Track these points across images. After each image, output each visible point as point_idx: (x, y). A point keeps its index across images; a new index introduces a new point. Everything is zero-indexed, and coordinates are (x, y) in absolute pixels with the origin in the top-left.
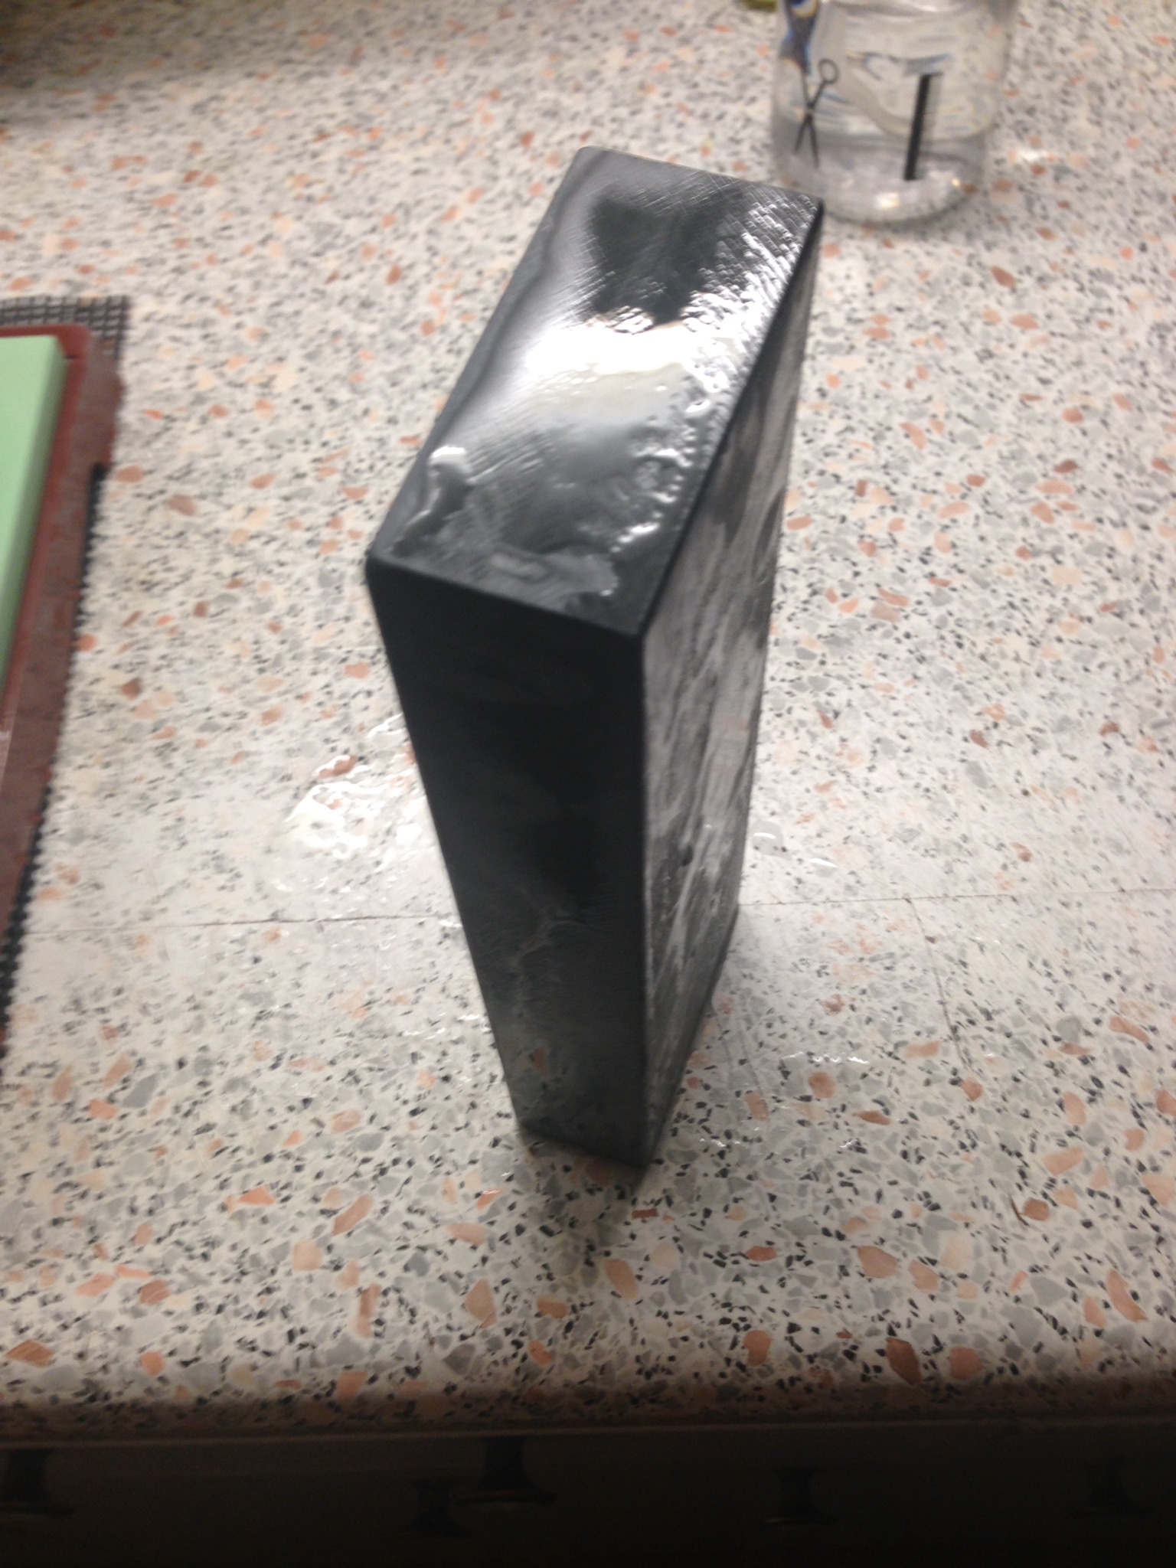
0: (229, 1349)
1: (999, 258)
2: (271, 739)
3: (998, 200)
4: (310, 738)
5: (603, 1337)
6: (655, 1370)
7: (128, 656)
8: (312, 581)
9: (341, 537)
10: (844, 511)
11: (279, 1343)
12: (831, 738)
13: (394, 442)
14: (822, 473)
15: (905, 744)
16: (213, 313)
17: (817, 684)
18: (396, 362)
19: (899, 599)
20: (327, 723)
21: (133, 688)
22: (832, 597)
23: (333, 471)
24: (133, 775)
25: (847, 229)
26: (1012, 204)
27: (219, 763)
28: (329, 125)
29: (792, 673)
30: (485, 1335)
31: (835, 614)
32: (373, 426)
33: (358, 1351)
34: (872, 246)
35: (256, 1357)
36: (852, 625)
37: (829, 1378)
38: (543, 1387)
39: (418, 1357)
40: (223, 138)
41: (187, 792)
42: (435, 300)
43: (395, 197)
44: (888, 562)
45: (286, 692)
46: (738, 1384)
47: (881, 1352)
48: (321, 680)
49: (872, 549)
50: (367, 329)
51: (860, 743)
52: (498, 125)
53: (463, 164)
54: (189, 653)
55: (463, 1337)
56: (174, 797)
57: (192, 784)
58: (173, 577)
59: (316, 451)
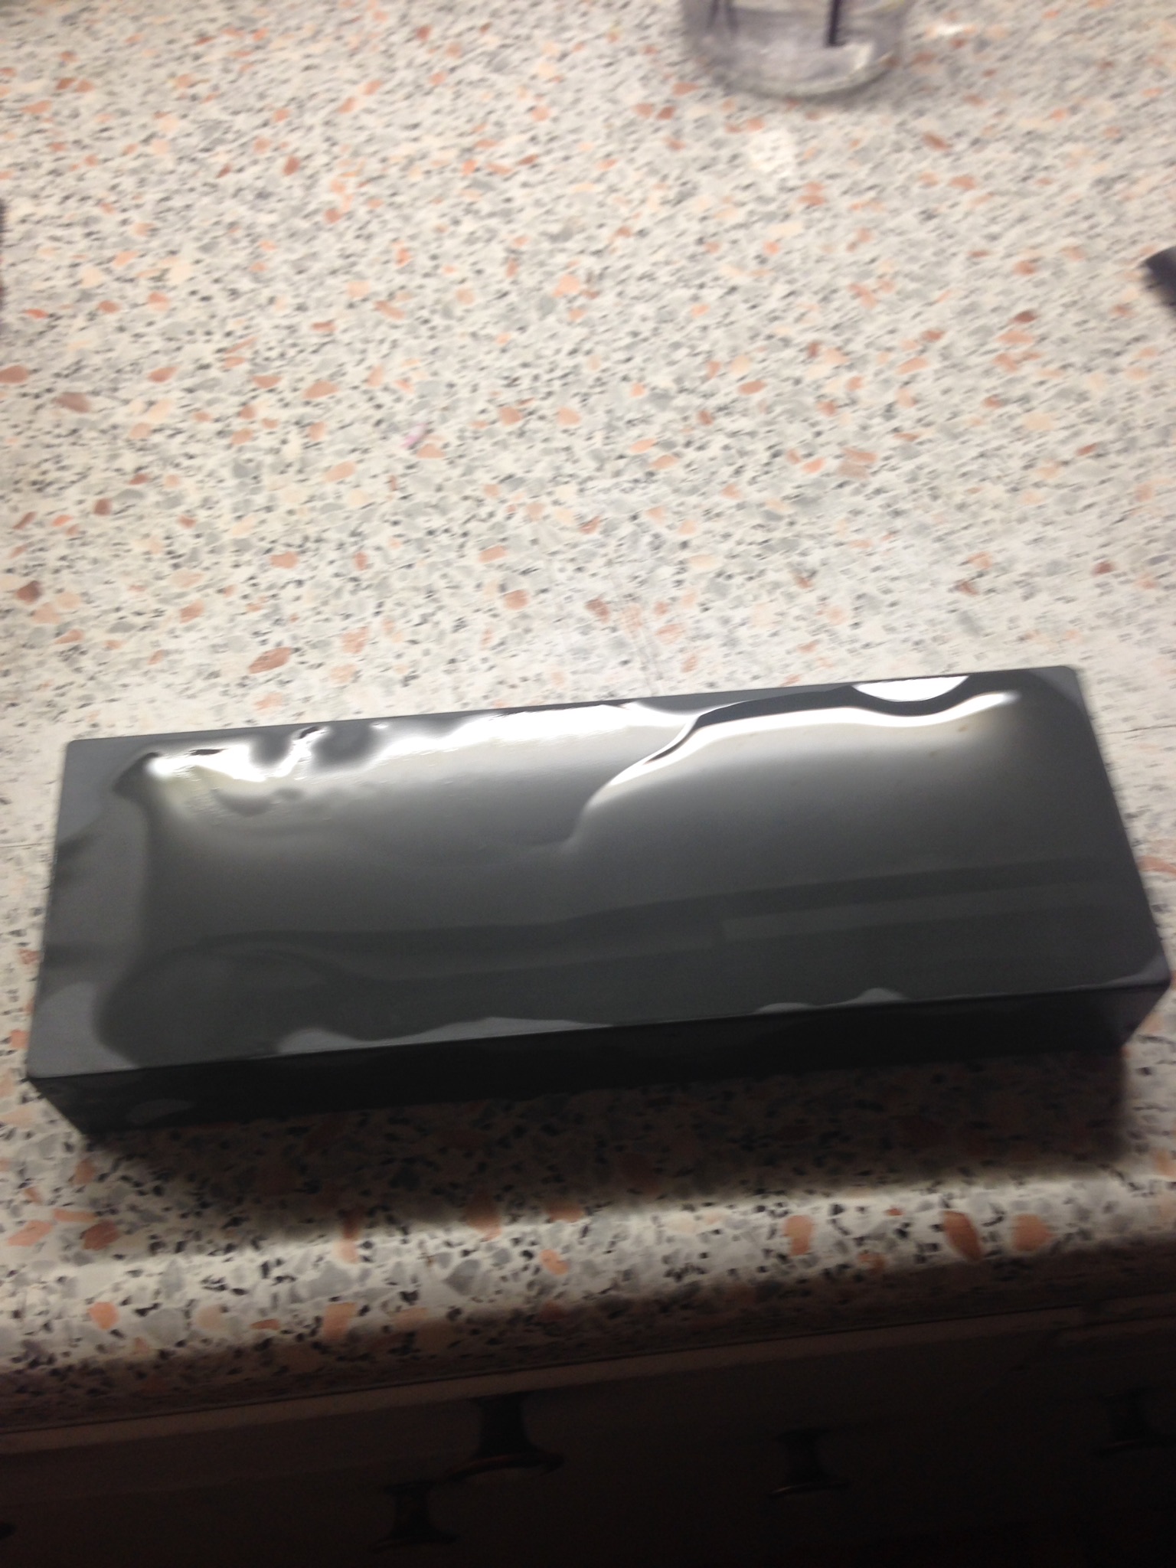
0: (193, 1289)
1: (928, 124)
2: (193, 635)
3: (921, 71)
4: (237, 633)
5: (625, 1238)
6: (686, 1270)
7: (22, 559)
8: (225, 473)
9: (255, 426)
10: (798, 372)
11: (252, 1279)
12: (809, 598)
13: (305, 329)
14: (770, 337)
15: (889, 598)
16: (96, 211)
17: (788, 545)
18: (301, 250)
19: (866, 456)
20: (254, 616)
21: (31, 591)
22: (794, 458)
23: (240, 361)
24: (37, 682)
25: (769, 104)
26: (936, 73)
27: (135, 664)
28: (211, 29)
29: (760, 536)
30: (490, 1248)
31: (799, 475)
32: (280, 314)
33: (346, 1280)
34: (796, 118)
35: (226, 1297)
36: (817, 484)
37: (880, 1263)
38: (560, 1302)
39: (414, 1280)
40: (96, 47)
41: (100, 696)
42: (338, 188)
43: (288, 92)
44: (850, 421)
45: (206, 587)
46: (780, 1278)
47: (937, 1228)
48: (245, 572)
49: (832, 407)
50: (265, 219)
51: (842, 600)
52: (392, 21)
53: (357, 59)
54: (91, 552)
55: (466, 1253)
56: (86, 702)
57: (106, 687)
58: (69, 476)
59: (219, 341)
